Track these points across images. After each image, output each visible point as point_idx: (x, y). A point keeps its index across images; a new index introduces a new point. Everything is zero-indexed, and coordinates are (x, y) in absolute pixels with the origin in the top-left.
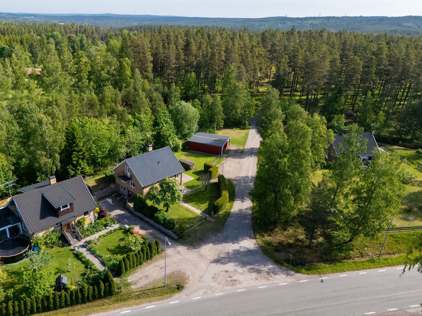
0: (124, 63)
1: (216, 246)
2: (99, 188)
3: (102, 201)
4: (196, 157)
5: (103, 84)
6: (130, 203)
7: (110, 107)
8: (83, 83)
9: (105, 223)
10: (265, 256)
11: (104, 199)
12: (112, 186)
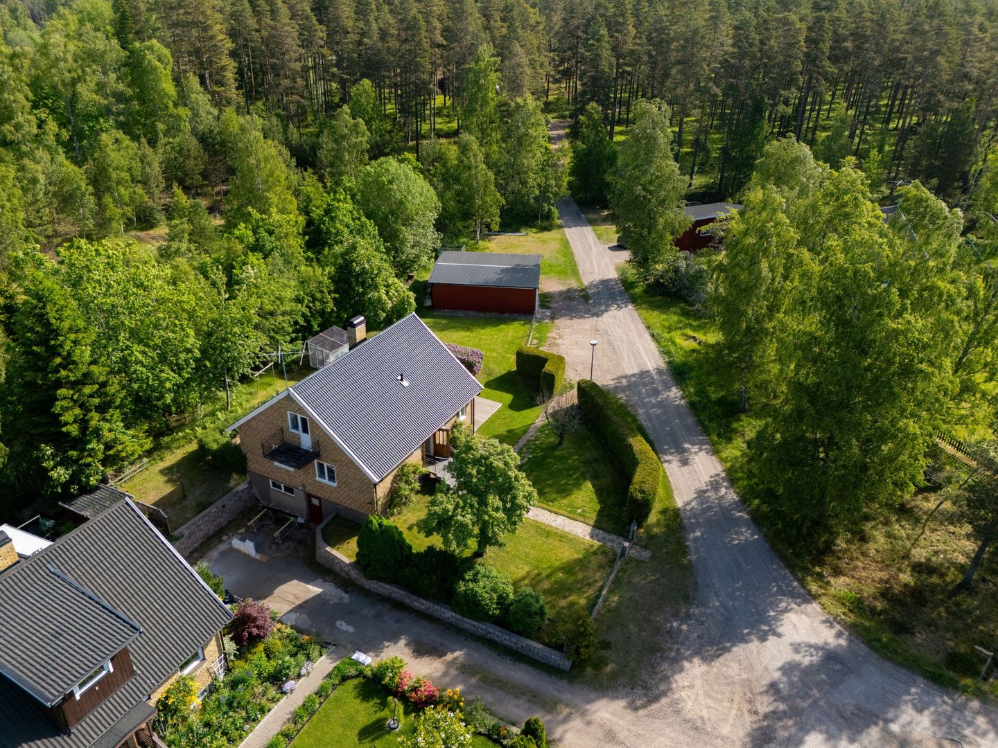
0: (149, 56)
1: (717, 663)
2: (190, 502)
3: (214, 554)
4: (468, 329)
5: (91, 128)
6: (332, 545)
7: (132, 199)
8: (18, 127)
9: (269, 666)
10: (888, 665)
11: (221, 541)
12: (239, 484)
